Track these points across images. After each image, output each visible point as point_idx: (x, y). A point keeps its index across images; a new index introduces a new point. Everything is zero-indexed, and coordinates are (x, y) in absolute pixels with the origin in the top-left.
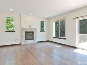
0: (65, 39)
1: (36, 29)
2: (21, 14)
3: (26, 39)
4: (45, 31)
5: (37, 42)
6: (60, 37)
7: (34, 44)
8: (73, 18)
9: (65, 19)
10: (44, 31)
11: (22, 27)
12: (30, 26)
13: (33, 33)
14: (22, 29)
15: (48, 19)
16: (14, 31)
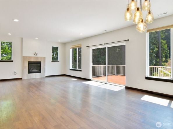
0: (81, 71)
1: (45, 58)
2: (22, 38)
3: (30, 72)
4: (59, 62)
5: (47, 77)
6: (77, 69)
7: (41, 78)
8: (87, 47)
9: (81, 46)
10: (58, 60)
11: (23, 56)
12: (36, 54)
13: (40, 63)
14: (24, 58)
15: (64, 44)
16: (12, 61)
